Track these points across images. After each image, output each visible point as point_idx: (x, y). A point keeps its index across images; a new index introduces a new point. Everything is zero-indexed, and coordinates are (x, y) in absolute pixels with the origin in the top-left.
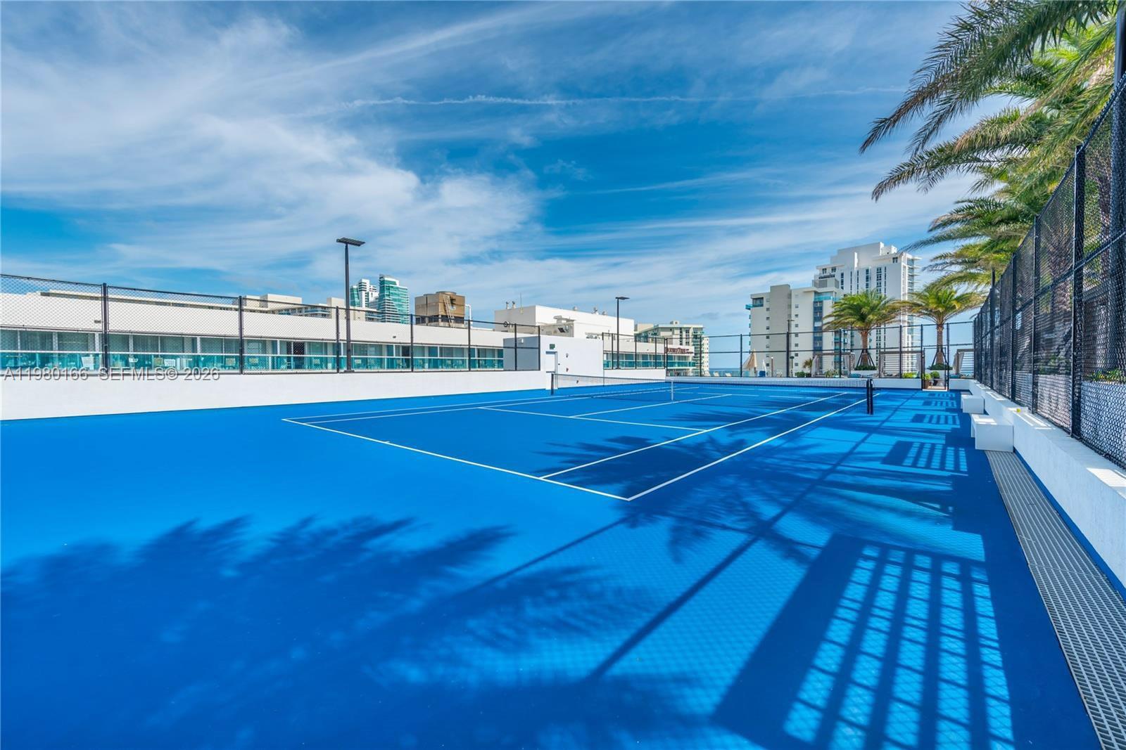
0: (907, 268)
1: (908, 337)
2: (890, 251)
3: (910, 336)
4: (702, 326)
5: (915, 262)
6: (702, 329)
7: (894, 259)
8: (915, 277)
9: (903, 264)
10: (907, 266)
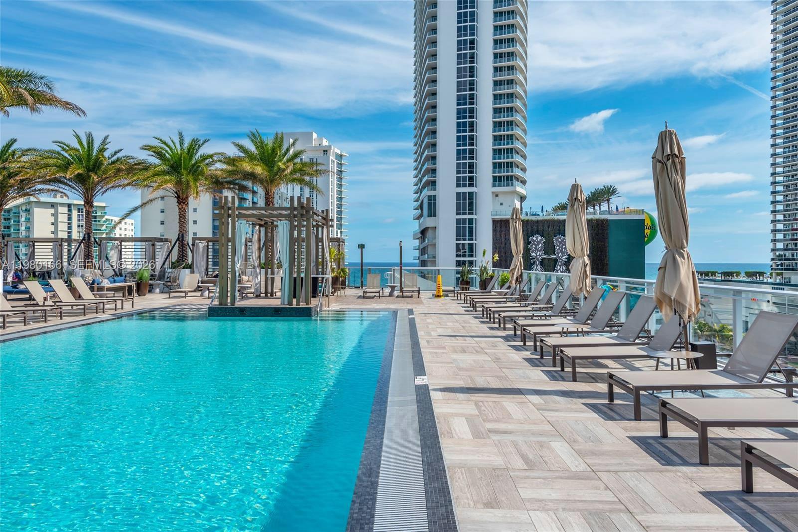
0: (335, 163)
1: (337, 232)
2: (322, 143)
3: (339, 231)
4: (103, 205)
5: (343, 157)
6: (104, 208)
7: (324, 151)
8: (343, 173)
9: (331, 157)
10: (335, 161)
